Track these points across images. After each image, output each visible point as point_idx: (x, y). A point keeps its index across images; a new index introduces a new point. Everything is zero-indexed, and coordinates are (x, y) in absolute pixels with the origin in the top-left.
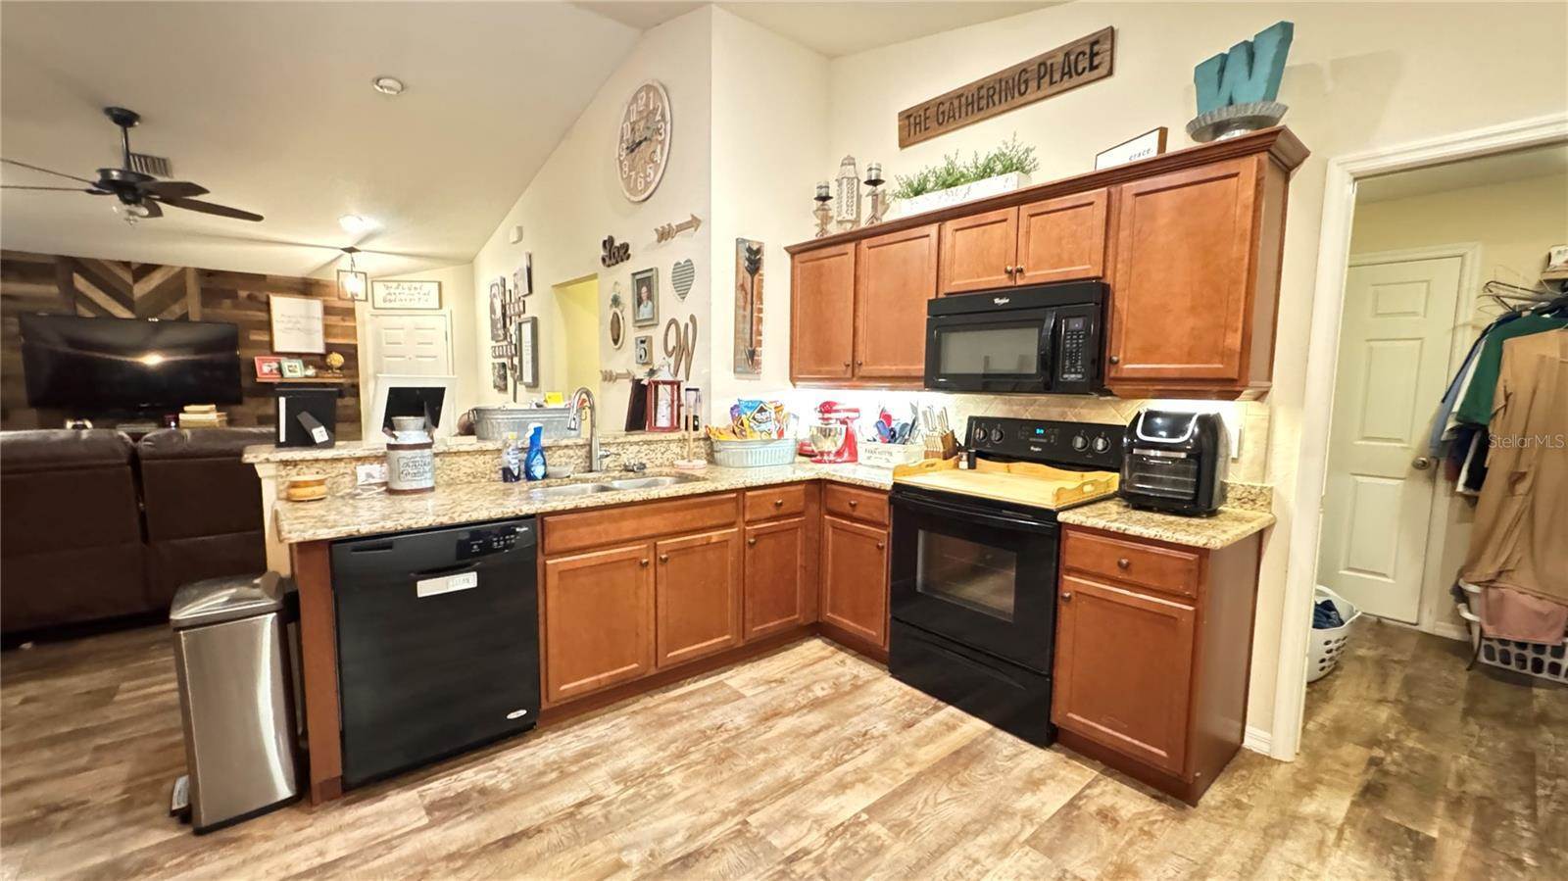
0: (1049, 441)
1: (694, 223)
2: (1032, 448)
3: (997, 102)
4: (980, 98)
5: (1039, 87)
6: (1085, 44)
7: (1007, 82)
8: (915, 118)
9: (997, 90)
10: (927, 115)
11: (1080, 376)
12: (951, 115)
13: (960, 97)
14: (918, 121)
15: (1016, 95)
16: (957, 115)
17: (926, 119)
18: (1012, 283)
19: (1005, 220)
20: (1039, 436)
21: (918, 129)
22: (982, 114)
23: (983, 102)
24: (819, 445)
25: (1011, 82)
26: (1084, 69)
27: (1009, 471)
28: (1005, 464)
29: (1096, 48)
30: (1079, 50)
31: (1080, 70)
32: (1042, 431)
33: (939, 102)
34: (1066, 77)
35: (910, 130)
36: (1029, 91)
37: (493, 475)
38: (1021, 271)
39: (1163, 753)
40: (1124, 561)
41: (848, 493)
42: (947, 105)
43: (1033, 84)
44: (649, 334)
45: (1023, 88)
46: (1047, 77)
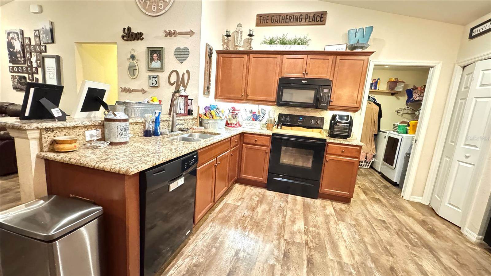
0: (303, 121)
1: (191, 33)
2: (299, 123)
3: (292, 22)
4: (287, 19)
5: (305, 22)
6: (320, 14)
7: (296, 17)
8: (263, 18)
9: (292, 18)
10: (268, 18)
11: (326, 104)
12: (276, 21)
13: (280, 16)
14: (264, 19)
15: (298, 21)
16: (278, 21)
17: (267, 19)
18: (304, 77)
19: (303, 58)
20: (300, 120)
21: (264, 22)
22: (287, 24)
23: (287, 20)
24: (231, 121)
25: (297, 17)
26: (319, 21)
27: (292, 129)
28: (291, 127)
29: (322, 16)
30: (318, 15)
31: (317, 21)
32: (301, 118)
33: (273, 15)
34: (313, 21)
35: (261, 21)
36: (302, 21)
37: (140, 134)
38: (307, 74)
39: (348, 193)
40: (343, 150)
41: (254, 137)
42: (275, 17)
43: (304, 20)
44: (158, 75)
45: (301, 20)
46: (308, 19)
